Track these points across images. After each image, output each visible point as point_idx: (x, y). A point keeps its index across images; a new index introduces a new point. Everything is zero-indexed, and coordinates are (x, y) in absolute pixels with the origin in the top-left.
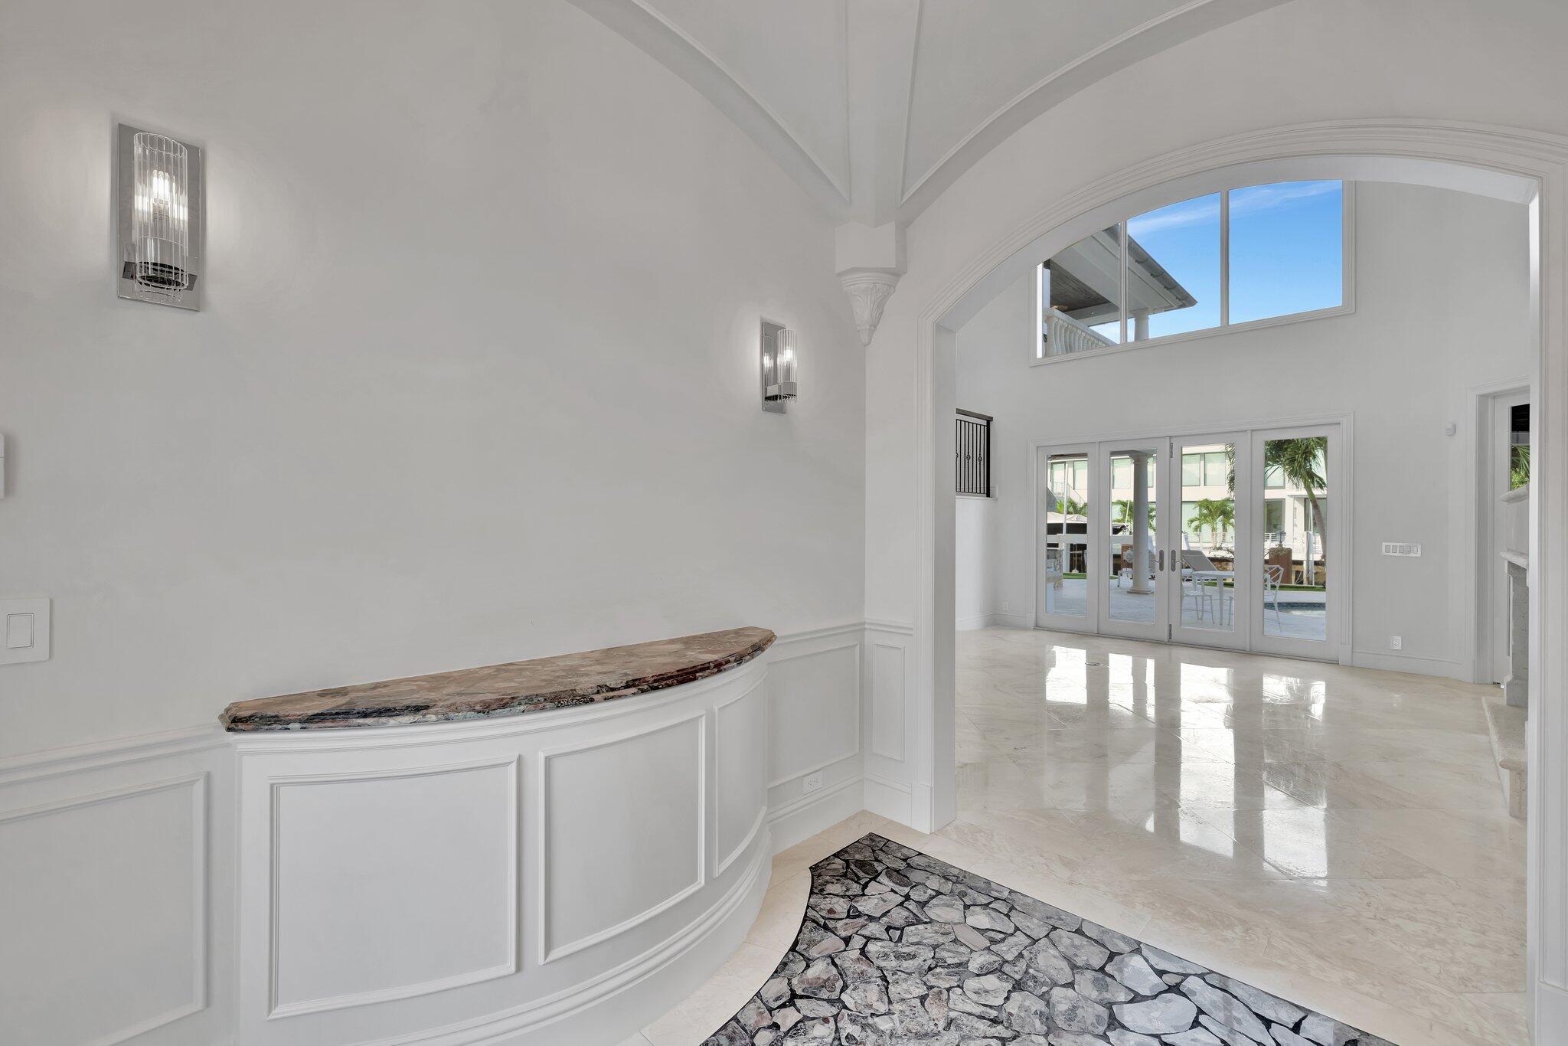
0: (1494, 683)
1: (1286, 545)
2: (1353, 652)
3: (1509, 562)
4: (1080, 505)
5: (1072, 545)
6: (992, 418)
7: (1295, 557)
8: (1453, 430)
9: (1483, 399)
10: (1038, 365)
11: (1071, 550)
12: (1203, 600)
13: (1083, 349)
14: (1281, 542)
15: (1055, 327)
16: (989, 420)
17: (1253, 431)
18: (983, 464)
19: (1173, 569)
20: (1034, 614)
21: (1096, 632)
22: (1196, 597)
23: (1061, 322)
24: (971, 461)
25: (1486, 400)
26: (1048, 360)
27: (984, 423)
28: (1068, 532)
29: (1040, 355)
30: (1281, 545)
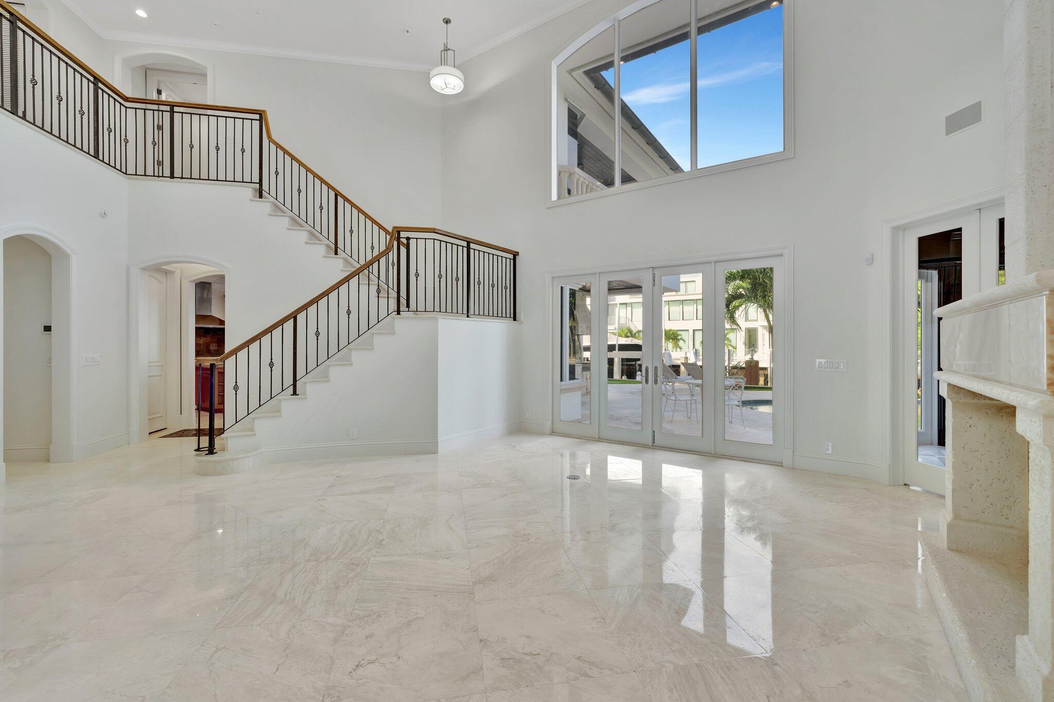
0: (905, 485)
1: (756, 358)
2: (793, 455)
3: (949, 385)
4: (634, 331)
5: (622, 359)
6: (518, 253)
7: (761, 365)
8: (871, 260)
9: (896, 230)
10: (554, 206)
11: (622, 362)
12: (691, 403)
13: (586, 192)
14: (752, 356)
15: (577, 183)
16: (516, 255)
17: (716, 262)
18: (509, 293)
19: (656, 382)
20: (550, 422)
21: (597, 437)
22: (686, 401)
23: (582, 179)
24: (495, 288)
25: (899, 230)
26: (562, 202)
27: (511, 256)
28: (619, 350)
29: (554, 197)
30: (752, 358)
